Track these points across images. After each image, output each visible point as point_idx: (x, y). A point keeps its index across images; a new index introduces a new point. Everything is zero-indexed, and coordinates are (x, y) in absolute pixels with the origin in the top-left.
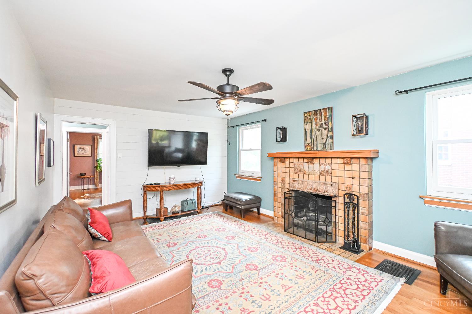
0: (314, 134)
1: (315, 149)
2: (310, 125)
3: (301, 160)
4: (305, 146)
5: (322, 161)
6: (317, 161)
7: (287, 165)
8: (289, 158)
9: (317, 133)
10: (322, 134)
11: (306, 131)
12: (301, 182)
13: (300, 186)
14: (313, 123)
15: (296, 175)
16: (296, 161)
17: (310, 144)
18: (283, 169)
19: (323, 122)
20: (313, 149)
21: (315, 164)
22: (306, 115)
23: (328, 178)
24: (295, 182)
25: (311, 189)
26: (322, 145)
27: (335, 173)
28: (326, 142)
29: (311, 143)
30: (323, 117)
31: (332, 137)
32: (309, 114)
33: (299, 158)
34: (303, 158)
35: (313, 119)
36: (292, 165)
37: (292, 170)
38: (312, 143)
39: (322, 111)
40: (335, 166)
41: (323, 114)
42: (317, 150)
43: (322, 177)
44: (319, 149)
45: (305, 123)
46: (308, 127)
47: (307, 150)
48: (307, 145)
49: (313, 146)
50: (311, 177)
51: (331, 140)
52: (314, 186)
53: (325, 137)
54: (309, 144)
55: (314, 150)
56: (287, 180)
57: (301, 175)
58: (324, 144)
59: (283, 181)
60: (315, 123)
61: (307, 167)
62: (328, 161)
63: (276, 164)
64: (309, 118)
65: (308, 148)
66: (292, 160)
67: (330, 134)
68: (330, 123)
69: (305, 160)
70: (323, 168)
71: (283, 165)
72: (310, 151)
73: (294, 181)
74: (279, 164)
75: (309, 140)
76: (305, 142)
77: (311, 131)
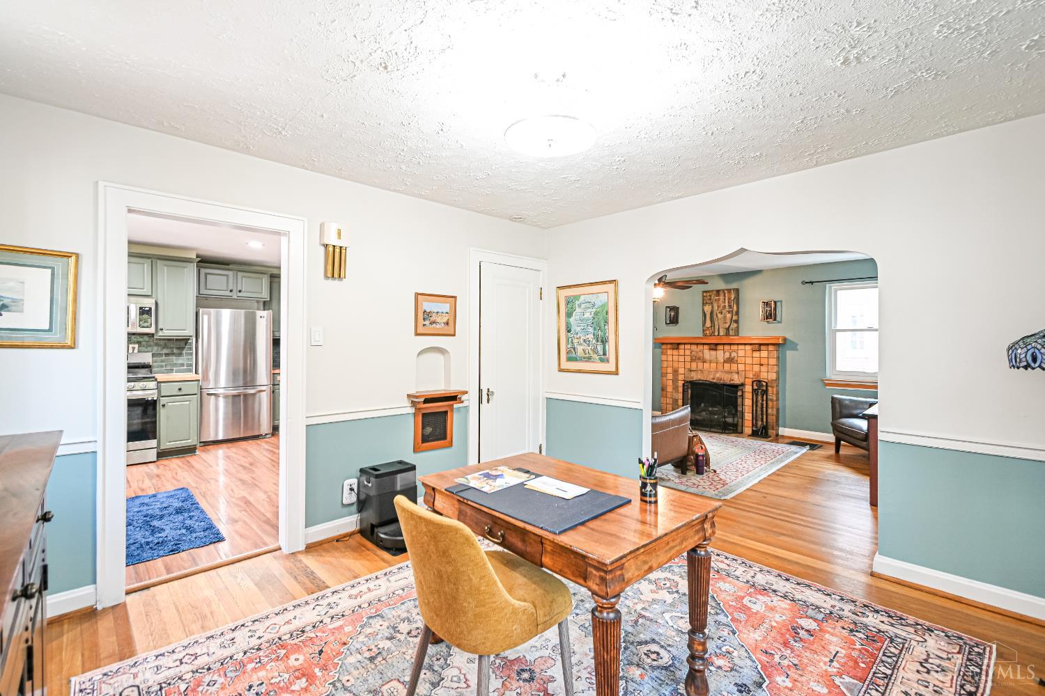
0: (715, 317)
1: (716, 334)
2: (710, 306)
3: (701, 347)
4: (704, 331)
5: (727, 347)
6: (720, 347)
7: (682, 352)
8: (685, 344)
9: (719, 315)
10: (725, 317)
11: (704, 313)
12: (700, 371)
13: (699, 376)
14: (714, 304)
15: (694, 364)
16: (694, 347)
18: (675, 358)
19: (727, 304)
20: (713, 334)
21: (718, 351)
22: (705, 294)
23: (734, 367)
25: (713, 379)
26: (725, 330)
27: (741, 360)
28: (729, 327)
29: (711, 327)
30: (727, 298)
31: (737, 322)
32: (709, 294)
33: (697, 344)
34: (704, 344)
35: (714, 299)
36: (688, 352)
37: (688, 358)
38: (713, 328)
39: (726, 292)
40: (741, 353)
41: (727, 295)
42: (718, 335)
43: (727, 366)
44: (721, 334)
45: (703, 303)
46: (708, 309)
47: (706, 336)
48: (706, 330)
49: (713, 331)
50: (713, 365)
51: (735, 325)
52: (718, 375)
53: (728, 321)
54: (708, 328)
56: (681, 371)
57: (700, 364)
58: (728, 329)
59: (675, 372)
60: (716, 305)
61: (707, 354)
62: (734, 347)
63: (665, 351)
64: (708, 298)
65: (708, 332)
66: (687, 346)
67: (735, 318)
68: (735, 306)
69: (706, 347)
70: (727, 355)
71: (675, 352)
72: (710, 336)
73: (691, 371)
74: (670, 352)
75: (708, 324)
76: (704, 326)
77: (712, 313)
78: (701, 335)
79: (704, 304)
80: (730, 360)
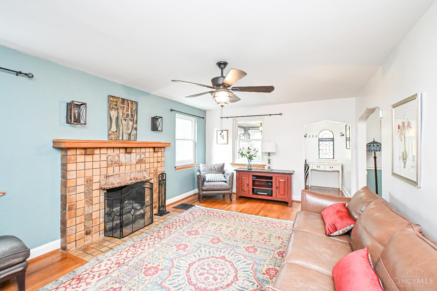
0: (120, 123)
1: (121, 138)
2: (117, 111)
3: (117, 151)
4: (109, 135)
5: (138, 150)
6: (133, 150)
7: (96, 157)
8: (99, 148)
9: (123, 122)
10: (128, 124)
11: (110, 117)
13: (118, 181)
14: (120, 110)
16: (110, 151)
17: (116, 133)
18: (89, 165)
19: (130, 113)
20: (118, 139)
21: (132, 154)
22: (111, 99)
24: (109, 178)
26: (128, 135)
27: (147, 160)
28: (131, 133)
29: (116, 132)
30: (130, 108)
31: (136, 129)
32: (115, 100)
33: (114, 148)
34: (119, 148)
35: (120, 106)
36: (104, 157)
37: (104, 164)
38: (118, 132)
39: (129, 102)
40: (147, 155)
41: (130, 105)
42: (122, 140)
43: (138, 166)
44: (125, 139)
46: (114, 113)
47: (111, 140)
48: (112, 134)
49: (118, 135)
50: (128, 167)
51: (135, 132)
52: (132, 176)
53: (130, 128)
54: (114, 132)
55: (119, 140)
56: (96, 179)
57: (117, 168)
58: (130, 135)
59: (89, 181)
60: (121, 112)
61: (123, 157)
62: (143, 150)
63: (73, 158)
64: (115, 103)
65: (113, 136)
66: (103, 151)
67: (135, 126)
68: (135, 116)
69: (122, 151)
70: (138, 157)
71: (89, 158)
72: (115, 140)
73: (109, 176)
74: (81, 158)
75: (114, 128)
76: (109, 130)
77: (117, 118)
79: (110, 108)
80: (140, 161)
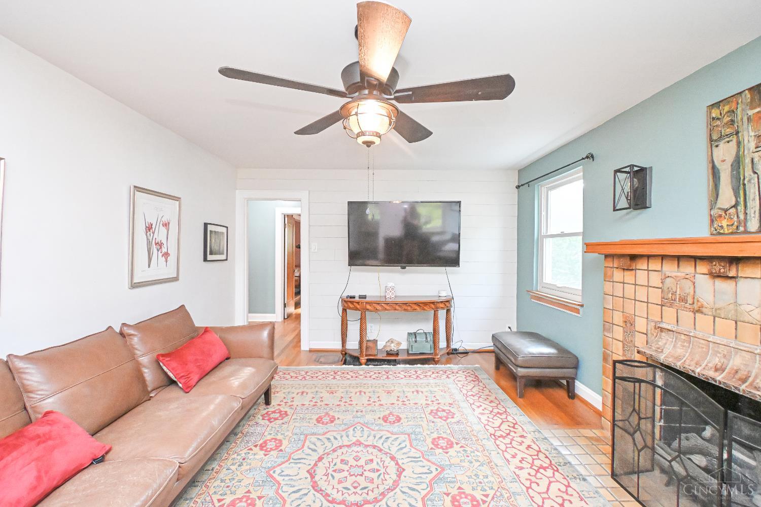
0: (748, 172)
1: (752, 225)
2: (734, 144)
3: (687, 269)
4: (712, 220)
6: (750, 270)
7: (642, 277)
8: (649, 257)
11: (714, 167)
12: (683, 337)
13: (679, 351)
14: (745, 133)
15: (669, 312)
16: (670, 268)
17: (733, 210)
18: (629, 290)
20: (742, 229)
21: (741, 283)
22: (715, 112)
24: (663, 334)
25: (718, 369)
29: (735, 206)
32: (727, 108)
33: (679, 258)
34: (695, 258)
35: (745, 119)
36: (655, 279)
37: (656, 296)
38: (741, 208)
45: (711, 140)
46: (725, 153)
47: (720, 234)
48: (720, 216)
49: (742, 217)
50: (725, 325)
54: (726, 211)
55: (746, 232)
56: (641, 324)
57: (686, 316)
59: (629, 324)
60: (752, 134)
61: (707, 289)
63: (609, 273)
64: (727, 119)
65: (725, 223)
66: (654, 264)
69: (703, 268)
71: (629, 277)
72: (732, 233)
73: (662, 330)
74: (618, 275)
75: (727, 197)
76: (713, 203)
77: (737, 163)
78: (702, 231)
79: (713, 142)
